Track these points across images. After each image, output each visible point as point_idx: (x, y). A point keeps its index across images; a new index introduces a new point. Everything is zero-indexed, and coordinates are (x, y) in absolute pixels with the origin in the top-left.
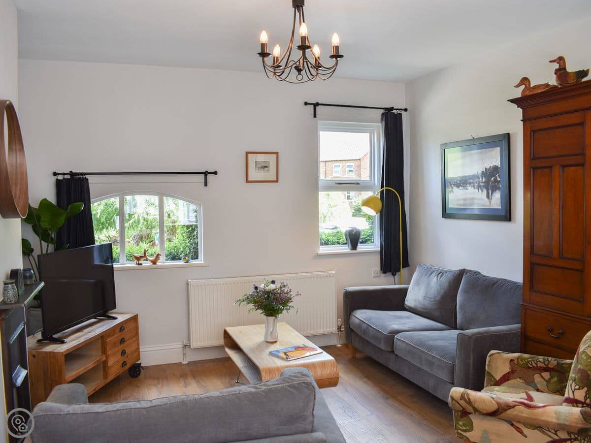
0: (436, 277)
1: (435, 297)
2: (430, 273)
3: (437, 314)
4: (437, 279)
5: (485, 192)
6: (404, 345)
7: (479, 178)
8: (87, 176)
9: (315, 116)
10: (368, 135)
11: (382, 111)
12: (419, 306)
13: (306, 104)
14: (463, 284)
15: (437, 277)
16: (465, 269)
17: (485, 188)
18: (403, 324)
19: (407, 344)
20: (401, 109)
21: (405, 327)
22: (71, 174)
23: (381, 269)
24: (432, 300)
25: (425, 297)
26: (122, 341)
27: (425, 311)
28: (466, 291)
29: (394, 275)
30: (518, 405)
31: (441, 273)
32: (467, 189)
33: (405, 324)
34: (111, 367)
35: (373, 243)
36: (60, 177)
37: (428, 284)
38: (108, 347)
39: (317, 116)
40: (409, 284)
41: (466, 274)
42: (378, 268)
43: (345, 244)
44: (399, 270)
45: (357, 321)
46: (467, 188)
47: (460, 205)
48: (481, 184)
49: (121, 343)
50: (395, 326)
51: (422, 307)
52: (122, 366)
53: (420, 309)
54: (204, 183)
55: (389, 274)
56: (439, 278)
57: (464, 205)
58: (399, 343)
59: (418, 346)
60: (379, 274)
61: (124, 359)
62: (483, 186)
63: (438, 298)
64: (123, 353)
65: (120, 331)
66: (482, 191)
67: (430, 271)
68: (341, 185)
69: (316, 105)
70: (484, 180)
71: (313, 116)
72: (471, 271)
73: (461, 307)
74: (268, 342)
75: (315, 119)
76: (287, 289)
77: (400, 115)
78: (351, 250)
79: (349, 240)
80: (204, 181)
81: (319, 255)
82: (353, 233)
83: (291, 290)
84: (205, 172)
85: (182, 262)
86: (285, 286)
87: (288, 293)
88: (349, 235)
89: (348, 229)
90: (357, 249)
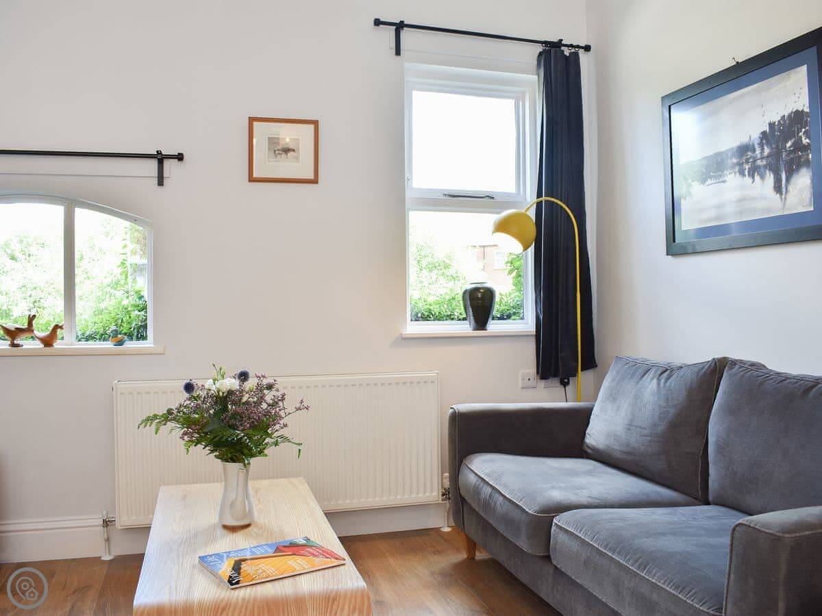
0: (655, 381)
1: (655, 425)
2: (641, 371)
3: (659, 465)
4: (659, 384)
5: (770, 178)
6: (574, 546)
7: (754, 151)
9: (398, 52)
11: (539, 48)
12: (615, 447)
13: (377, 22)
14: (724, 393)
15: (659, 380)
16: (725, 358)
17: (770, 170)
18: (578, 488)
19: (583, 542)
20: (578, 47)
21: (582, 497)
23: (538, 373)
24: (647, 432)
25: (630, 426)
27: (629, 458)
28: (732, 410)
29: (564, 384)
31: (667, 371)
32: (724, 182)
33: (582, 489)
35: (522, 319)
37: (637, 397)
39: (401, 52)
40: (596, 401)
41: (731, 368)
42: (531, 369)
43: (464, 319)
44: (574, 374)
45: (472, 479)
46: (726, 178)
47: (711, 220)
48: (759, 163)
50: (558, 495)
51: (624, 449)
53: (618, 455)
54: (156, 180)
55: (555, 382)
56: (663, 381)
57: (717, 218)
58: (562, 537)
59: (610, 549)
60: (533, 383)
62: (765, 167)
63: (661, 429)
66: (762, 177)
67: (641, 370)
68: (457, 199)
69: (399, 26)
70: (767, 151)
71: (394, 51)
72: (741, 361)
73: (720, 450)
74: (225, 527)
75: (398, 57)
76: (273, 392)
77: (575, 56)
78: (475, 329)
79: (470, 310)
80: (156, 175)
81: (405, 339)
82: (480, 295)
83: (286, 397)
84: (159, 153)
85: (109, 345)
86: (270, 387)
87: (277, 403)
88: (470, 300)
89: (469, 287)
90: (486, 330)
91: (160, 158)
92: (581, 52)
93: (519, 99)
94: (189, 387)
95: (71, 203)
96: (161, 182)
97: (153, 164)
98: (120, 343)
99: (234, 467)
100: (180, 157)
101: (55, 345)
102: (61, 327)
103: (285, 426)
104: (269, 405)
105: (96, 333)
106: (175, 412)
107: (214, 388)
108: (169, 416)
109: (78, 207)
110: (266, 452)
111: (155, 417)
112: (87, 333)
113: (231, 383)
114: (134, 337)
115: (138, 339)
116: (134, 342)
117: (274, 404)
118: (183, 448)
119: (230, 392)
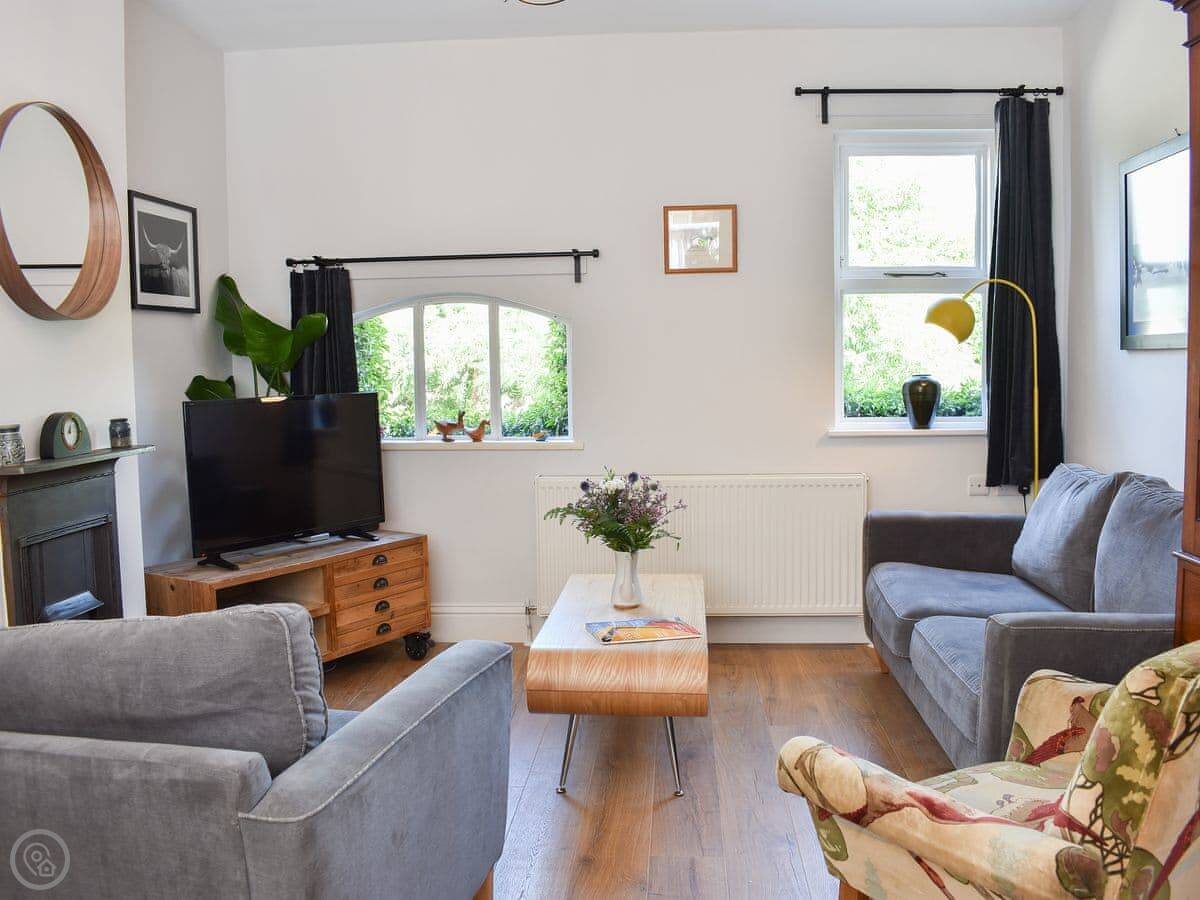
8: (347, 266)
9: (825, 120)
10: (971, 159)
11: (997, 97)
13: (799, 92)
16: (1127, 473)
20: (1047, 91)
22: (318, 261)
23: (988, 479)
26: (380, 583)
30: (913, 806)
34: (346, 631)
35: (976, 415)
36: (300, 269)
38: (338, 593)
39: (830, 119)
40: (1030, 512)
42: (983, 474)
43: (904, 415)
49: (375, 587)
52: (378, 632)
54: (574, 276)
60: (984, 489)
61: (383, 618)
64: (382, 606)
65: (374, 563)
68: (900, 279)
69: (825, 93)
71: (821, 119)
74: (617, 607)
75: (825, 125)
76: (656, 492)
77: (1044, 105)
78: (915, 428)
79: (910, 406)
80: (573, 272)
81: (832, 437)
82: (920, 389)
83: (668, 496)
84: (575, 251)
85: (531, 440)
86: (654, 488)
87: (659, 502)
88: (910, 394)
89: (910, 379)
90: (928, 428)
91: (577, 255)
92: (1052, 98)
93: (980, 154)
94: (585, 486)
95: (494, 301)
96: (578, 279)
97: (571, 260)
98: (542, 439)
99: (625, 556)
100: (595, 254)
101: (484, 441)
102: (488, 423)
103: (667, 522)
104: (654, 503)
105: (522, 426)
106: (574, 506)
107: (603, 487)
108: (569, 510)
109: (502, 305)
110: (651, 544)
111: (558, 510)
112: (515, 426)
113: (618, 483)
114: (557, 433)
115: (560, 434)
116: (557, 437)
117: (657, 503)
118: (584, 538)
119: (618, 492)
